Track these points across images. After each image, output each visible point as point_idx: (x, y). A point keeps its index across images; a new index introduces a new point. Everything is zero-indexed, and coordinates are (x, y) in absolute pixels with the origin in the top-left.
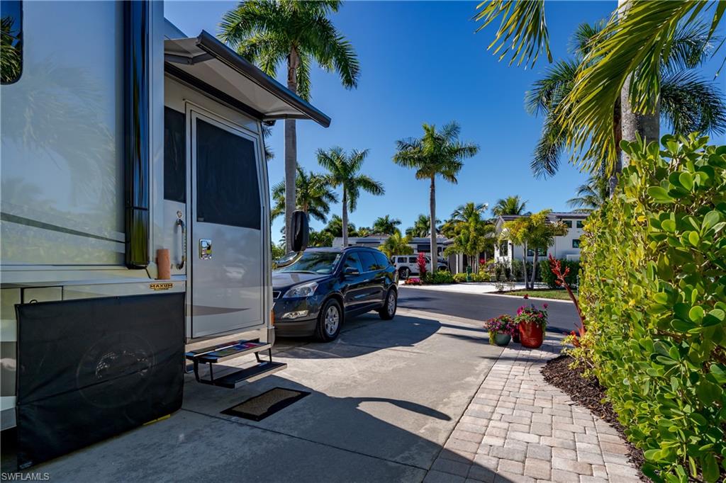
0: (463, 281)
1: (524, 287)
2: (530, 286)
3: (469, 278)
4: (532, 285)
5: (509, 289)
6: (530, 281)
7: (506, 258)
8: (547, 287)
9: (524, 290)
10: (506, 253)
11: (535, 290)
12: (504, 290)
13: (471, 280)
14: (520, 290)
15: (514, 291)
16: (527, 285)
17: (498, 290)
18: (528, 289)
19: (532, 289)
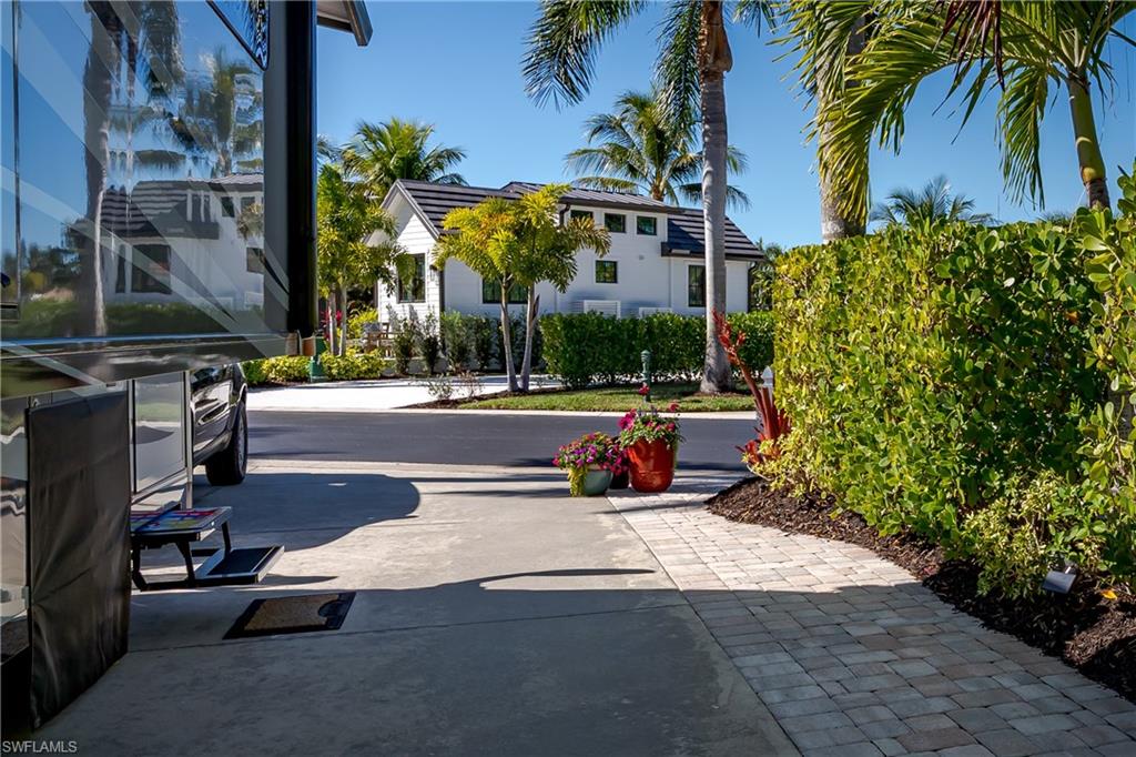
0: (298, 379)
1: (505, 387)
2: (520, 384)
3: (318, 369)
4: (526, 380)
5: (467, 395)
6: (518, 372)
7: (418, 306)
8: (558, 386)
9: (504, 394)
10: (418, 293)
11: (534, 393)
12: (454, 396)
13: (325, 376)
14: (495, 396)
15: (480, 398)
16: (513, 381)
17: (435, 398)
18: (516, 391)
19: (524, 392)
